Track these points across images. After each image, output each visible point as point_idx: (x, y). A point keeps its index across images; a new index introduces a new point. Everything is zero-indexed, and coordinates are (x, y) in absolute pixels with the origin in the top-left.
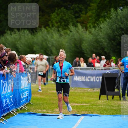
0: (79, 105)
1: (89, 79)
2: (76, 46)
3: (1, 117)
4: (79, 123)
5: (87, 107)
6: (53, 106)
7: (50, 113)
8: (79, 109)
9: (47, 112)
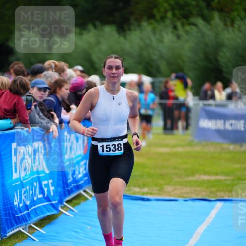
0: (213, 178)
1: (231, 125)
2: (207, 57)
3: (65, 203)
4: (214, 216)
5: (228, 182)
6: (161, 181)
7: (156, 194)
8: (213, 187)
9: (151, 194)
